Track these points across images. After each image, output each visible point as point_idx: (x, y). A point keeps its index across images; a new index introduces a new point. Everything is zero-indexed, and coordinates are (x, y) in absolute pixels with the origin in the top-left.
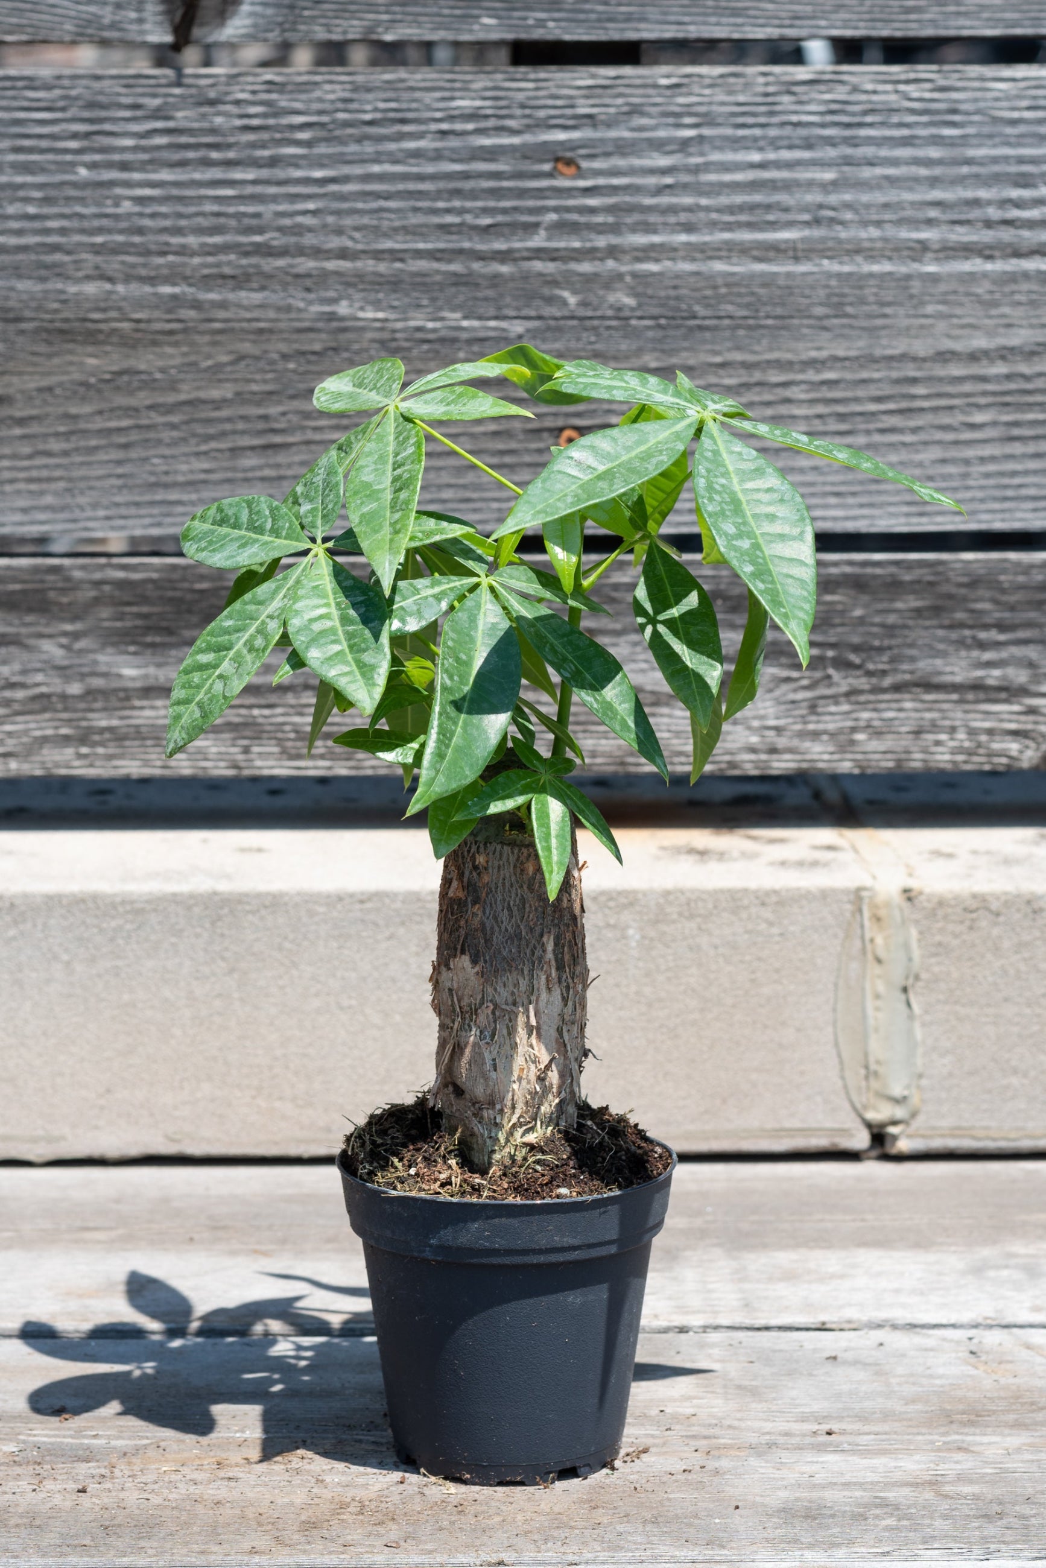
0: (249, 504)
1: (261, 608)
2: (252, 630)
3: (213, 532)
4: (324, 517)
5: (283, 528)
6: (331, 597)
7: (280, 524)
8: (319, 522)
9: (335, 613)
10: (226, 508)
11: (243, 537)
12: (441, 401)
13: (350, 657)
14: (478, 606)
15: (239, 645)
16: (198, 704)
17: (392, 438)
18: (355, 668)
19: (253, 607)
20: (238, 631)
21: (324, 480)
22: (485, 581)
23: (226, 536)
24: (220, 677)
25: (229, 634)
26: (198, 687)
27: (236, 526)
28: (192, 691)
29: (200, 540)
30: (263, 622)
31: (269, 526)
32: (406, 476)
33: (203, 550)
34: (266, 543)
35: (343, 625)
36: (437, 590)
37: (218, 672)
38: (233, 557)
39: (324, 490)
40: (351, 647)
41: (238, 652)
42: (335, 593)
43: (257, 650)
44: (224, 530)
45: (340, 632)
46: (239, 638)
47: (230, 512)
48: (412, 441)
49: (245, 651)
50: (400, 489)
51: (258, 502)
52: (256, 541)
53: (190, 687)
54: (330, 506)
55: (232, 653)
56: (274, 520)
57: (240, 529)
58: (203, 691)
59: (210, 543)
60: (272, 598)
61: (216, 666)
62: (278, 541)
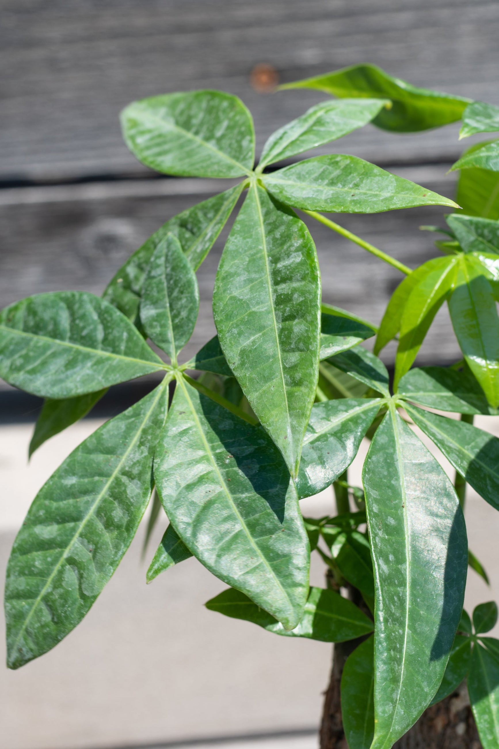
0: (70, 304)
1: (112, 458)
2: (104, 492)
3: (26, 342)
4: (176, 328)
5: (120, 339)
6: (207, 445)
7: (116, 333)
8: (170, 334)
9: (218, 472)
10: (40, 309)
11: (67, 350)
12: (321, 177)
13: (253, 542)
14: (392, 441)
15: (90, 514)
16: (46, 599)
17: (262, 230)
18: (262, 559)
19: (100, 458)
20: (86, 492)
21: (169, 277)
22: (391, 401)
23: (46, 348)
24: (71, 561)
25: (74, 496)
26: (43, 574)
27: (56, 334)
28: (33, 581)
29: (13, 353)
30: (118, 483)
31: (100, 335)
32: (297, 298)
33: (18, 369)
34: (100, 362)
35: (233, 491)
36: (337, 421)
37: (66, 554)
38: (61, 381)
39: (171, 291)
40: (251, 526)
41: (90, 525)
42: (211, 441)
43: (118, 527)
44: (43, 340)
45: (231, 503)
46: (88, 504)
47: (47, 315)
48: (297, 243)
49: (100, 526)
50: (291, 317)
51: (81, 301)
52: (87, 357)
53: (32, 574)
54: (184, 314)
55: (82, 525)
56: (106, 328)
57: (62, 338)
58: (50, 580)
59: (27, 359)
60: (125, 445)
61: (63, 545)
62: (117, 358)
